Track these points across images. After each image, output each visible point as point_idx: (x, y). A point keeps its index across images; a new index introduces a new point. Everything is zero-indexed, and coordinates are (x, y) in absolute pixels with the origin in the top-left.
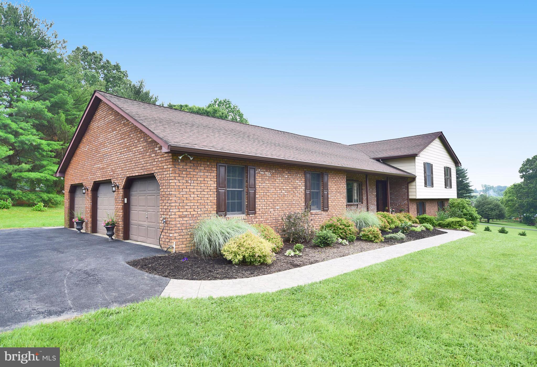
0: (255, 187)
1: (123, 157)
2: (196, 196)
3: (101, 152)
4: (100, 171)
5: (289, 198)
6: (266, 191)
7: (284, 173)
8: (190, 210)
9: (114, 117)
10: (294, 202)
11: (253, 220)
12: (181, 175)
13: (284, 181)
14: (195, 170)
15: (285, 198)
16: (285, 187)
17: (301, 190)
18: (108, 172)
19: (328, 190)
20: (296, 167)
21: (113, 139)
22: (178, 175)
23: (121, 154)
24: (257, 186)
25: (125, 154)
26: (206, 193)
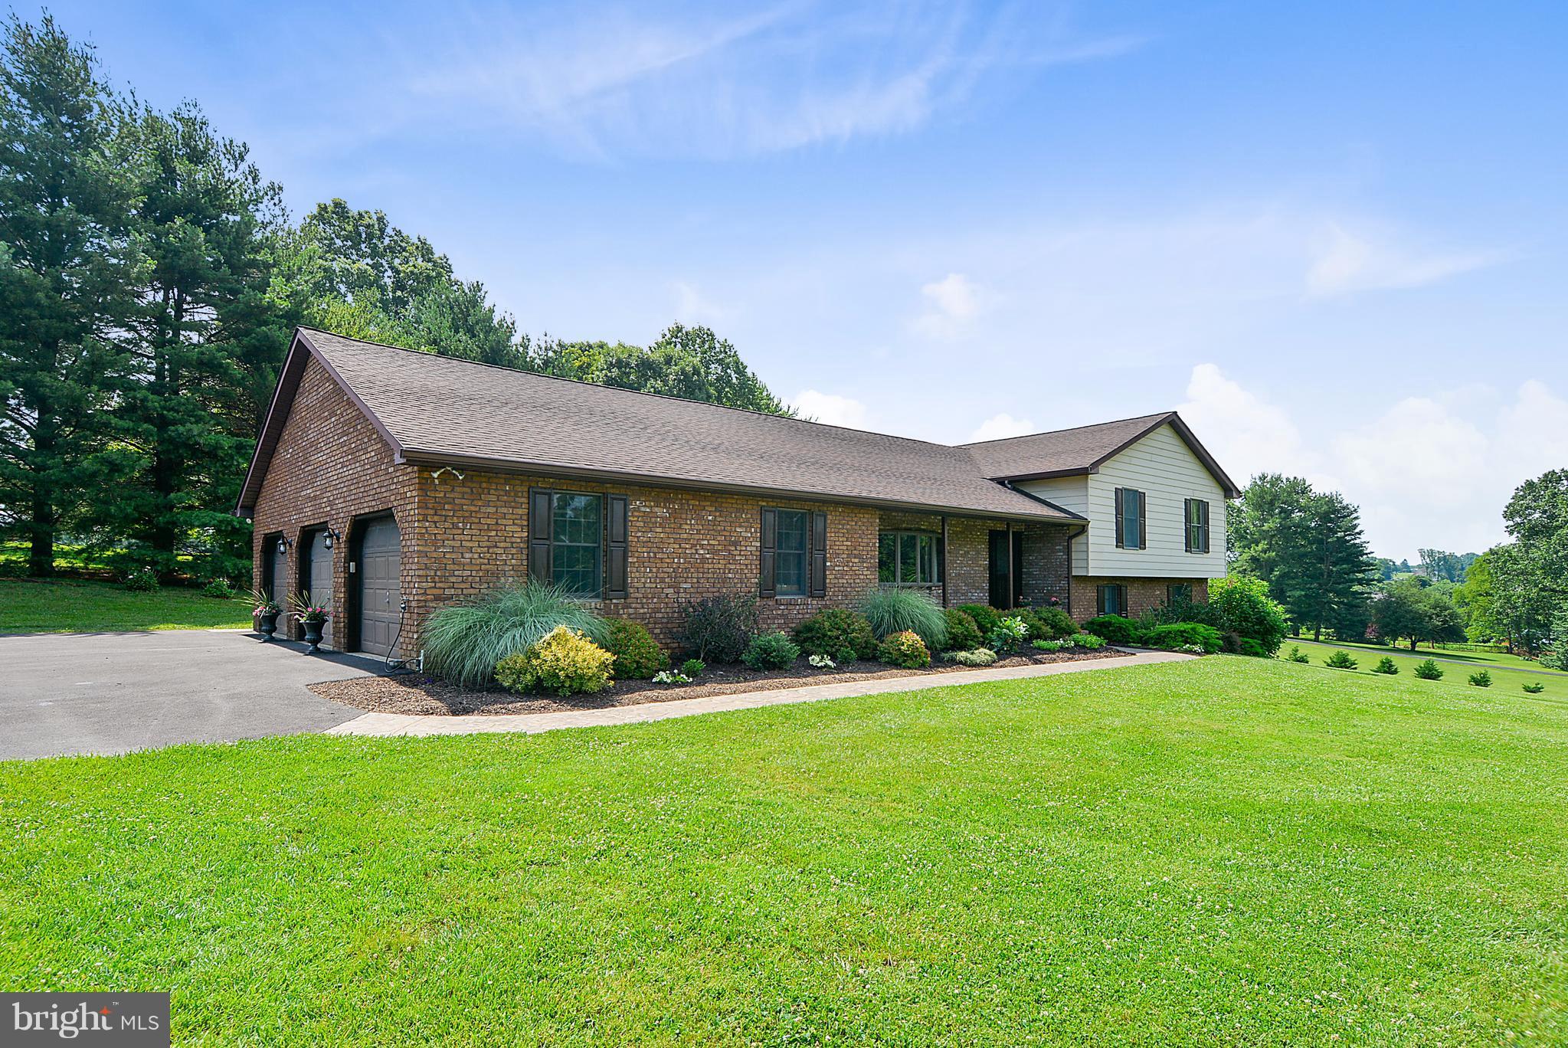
0: (625, 541)
1: (347, 473)
2: (476, 556)
3: (312, 463)
4: (310, 504)
5: (716, 566)
6: (656, 550)
7: (704, 509)
8: (463, 586)
9: (332, 386)
10: (730, 576)
11: (621, 612)
12: (439, 512)
13: (705, 527)
14: (475, 502)
15: (706, 566)
16: (706, 542)
17: (748, 548)
18: (323, 505)
19: (824, 550)
20: (736, 497)
21: (331, 435)
22: (432, 512)
23: (342, 467)
24: (630, 538)
25: (349, 468)
26: (499, 551)
